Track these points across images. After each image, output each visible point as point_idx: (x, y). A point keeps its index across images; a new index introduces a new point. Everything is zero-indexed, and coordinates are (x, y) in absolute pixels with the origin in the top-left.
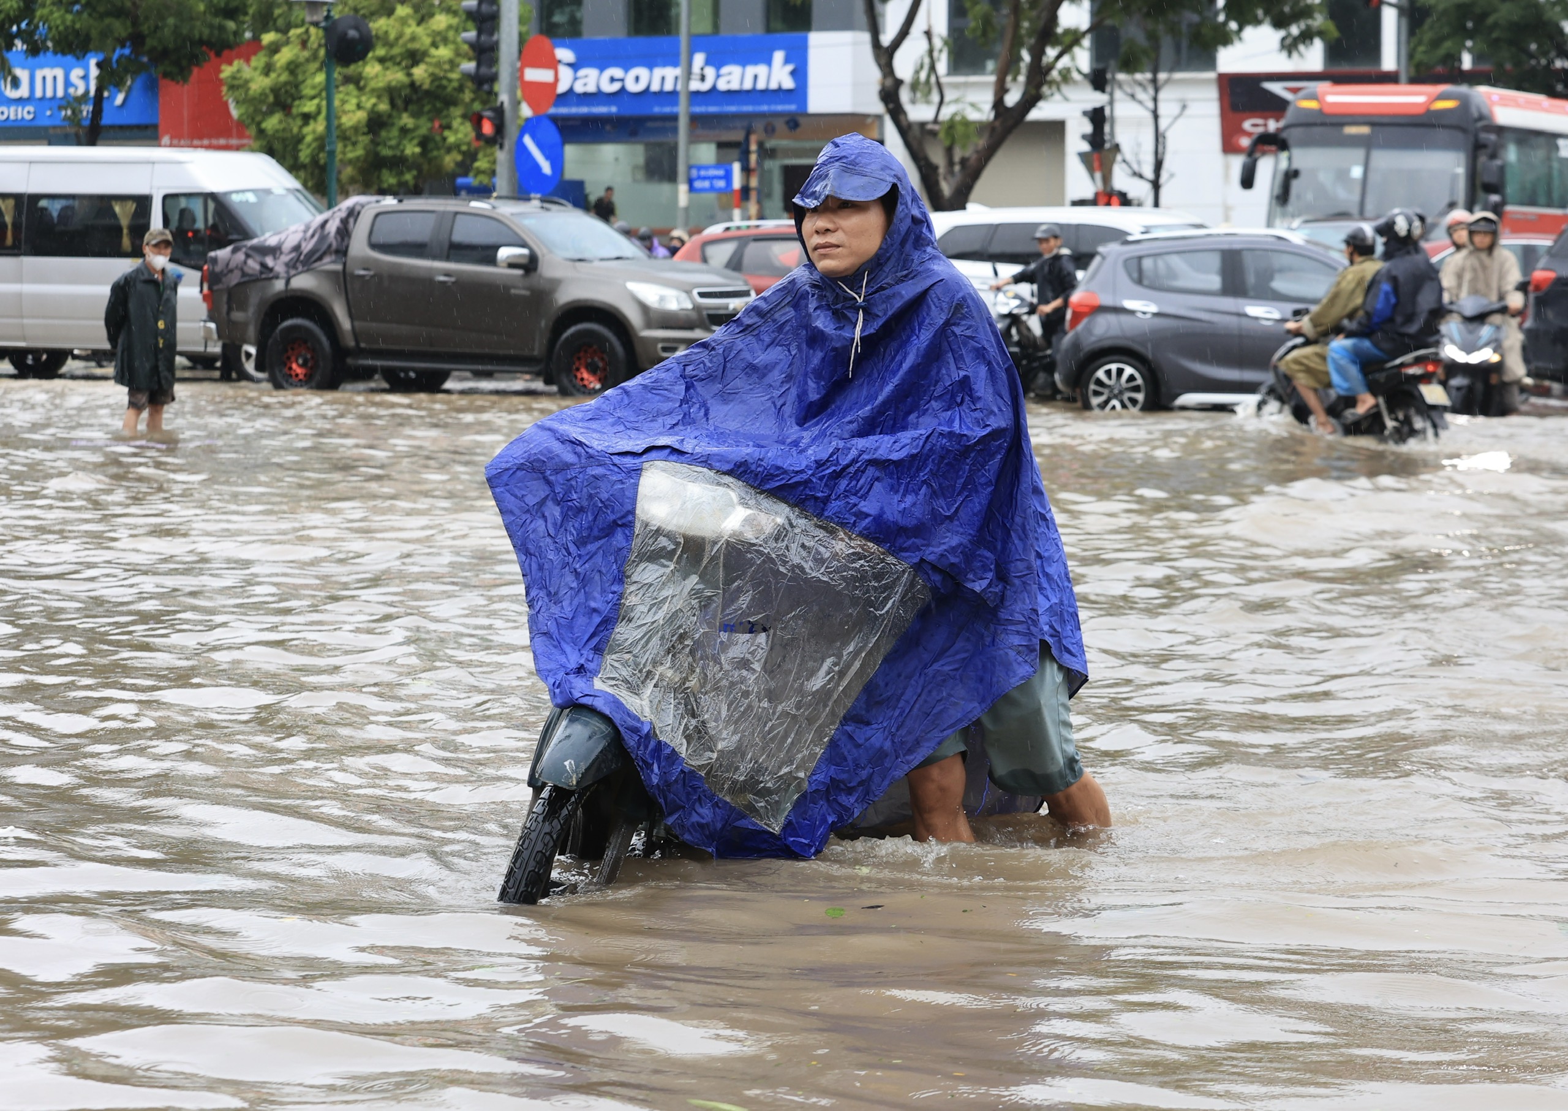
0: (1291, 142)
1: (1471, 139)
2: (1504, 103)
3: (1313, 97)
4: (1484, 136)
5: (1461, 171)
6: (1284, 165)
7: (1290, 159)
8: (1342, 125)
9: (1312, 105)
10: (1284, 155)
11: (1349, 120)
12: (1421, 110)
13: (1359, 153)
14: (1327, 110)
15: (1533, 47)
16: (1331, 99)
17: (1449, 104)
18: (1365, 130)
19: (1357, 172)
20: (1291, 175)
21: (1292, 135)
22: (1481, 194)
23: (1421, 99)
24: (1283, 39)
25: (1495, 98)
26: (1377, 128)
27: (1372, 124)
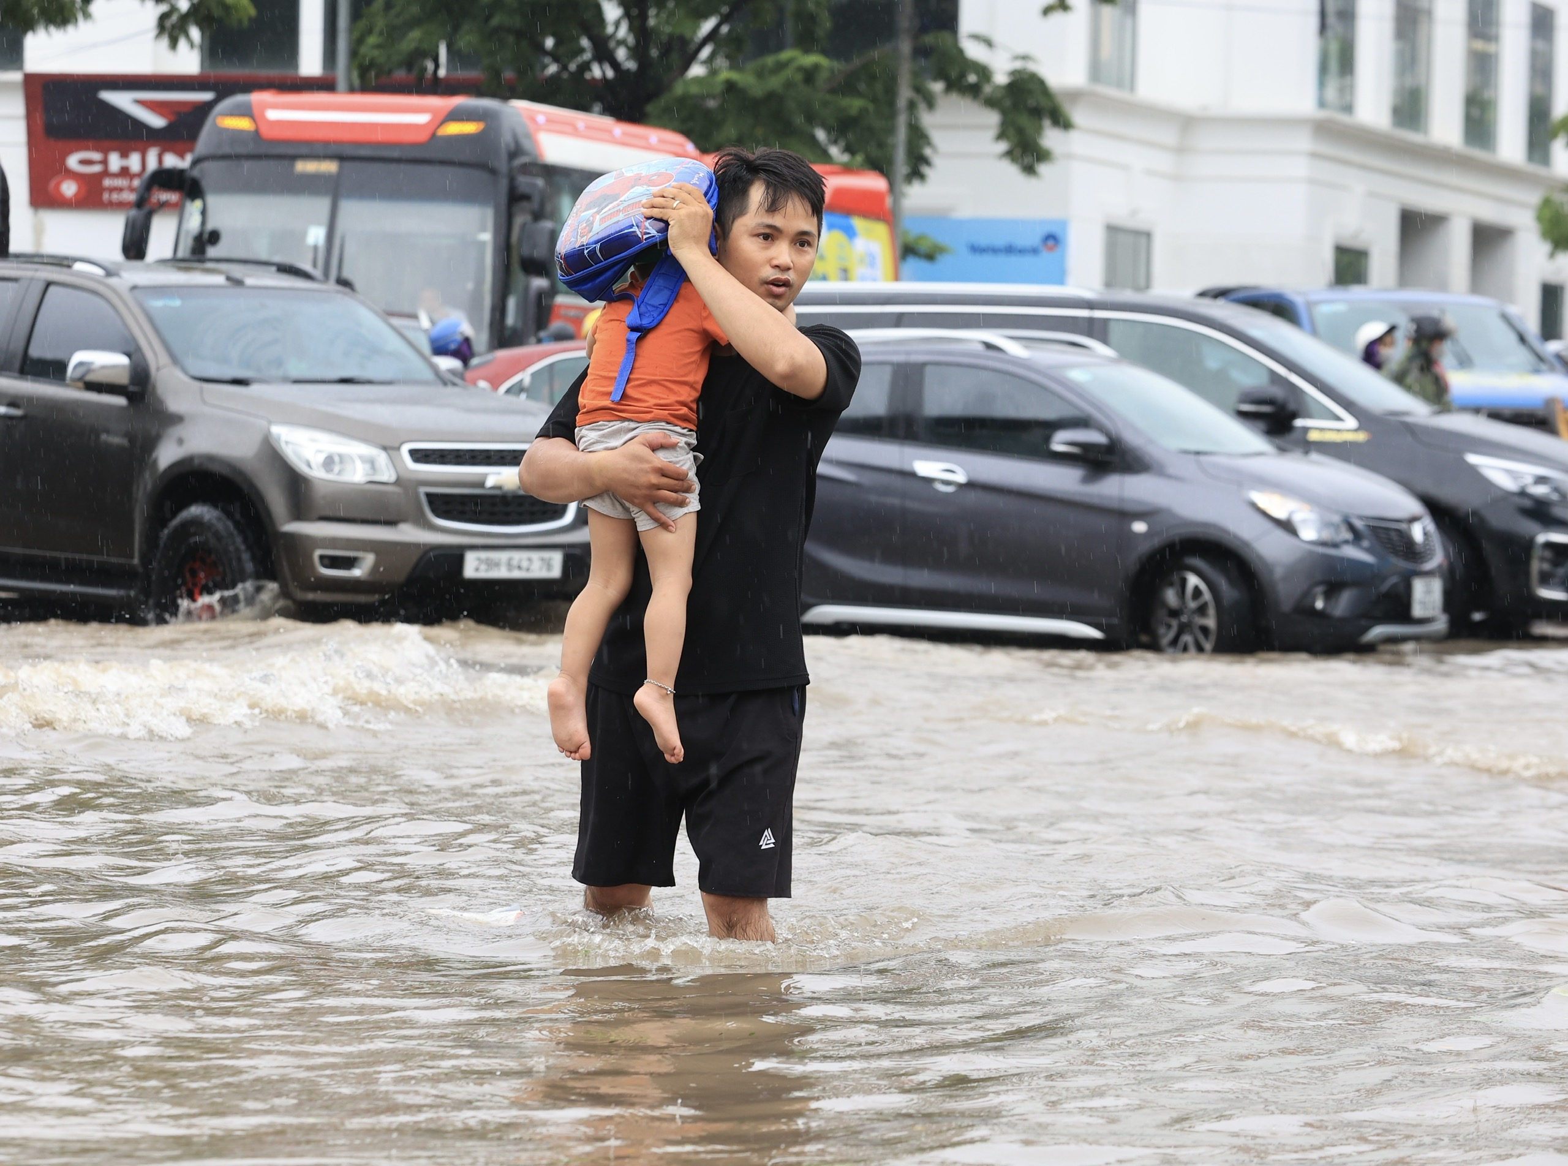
0: (205, 184)
1: (504, 183)
2: (552, 125)
3: (245, 111)
4: (523, 182)
5: (487, 237)
6: (193, 222)
7: (204, 213)
8: (294, 158)
9: (243, 124)
10: (194, 208)
11: (304, 151)
12: (423, 137)
13: (322, 205)
14: (266, 132)
15: (549, 43)
16: (273, 115)
17: (470, 128)
18: (330, 167)
19: (316, 235)
20: (206, 239)
21: (209, 173)
22: (519, 276)
23: (422, 119)
24: (163, 18)
25: (541, 119)
26: (349, 165)
27: (341, 158)
